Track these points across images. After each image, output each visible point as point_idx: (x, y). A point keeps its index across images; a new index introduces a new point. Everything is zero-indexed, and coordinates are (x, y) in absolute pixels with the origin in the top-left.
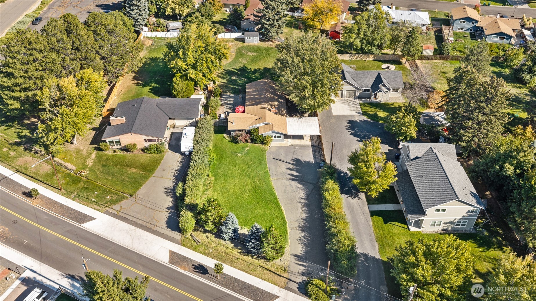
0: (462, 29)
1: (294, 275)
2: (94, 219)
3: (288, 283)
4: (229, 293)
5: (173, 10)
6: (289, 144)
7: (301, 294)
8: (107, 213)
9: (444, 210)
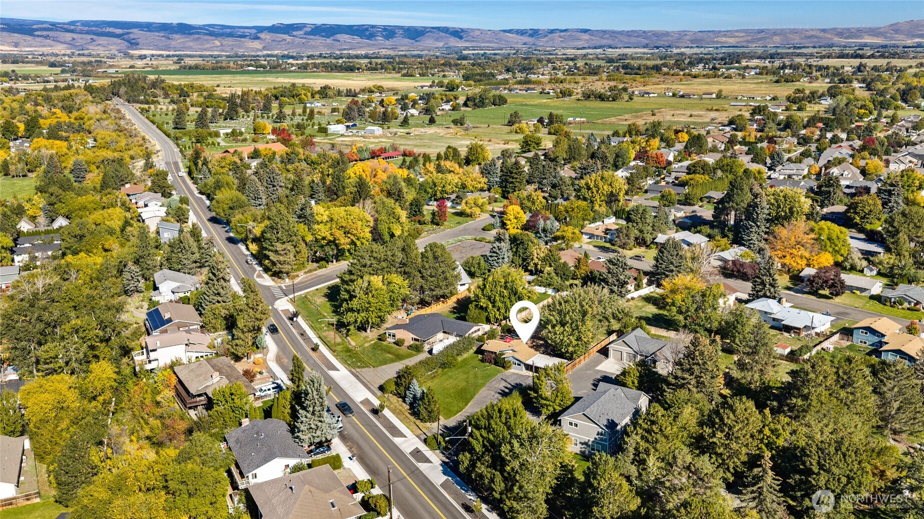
2: (338, 370)
5: (536, 265)
6: (527, 374)
8: (350, 371)
9: (576, 425)
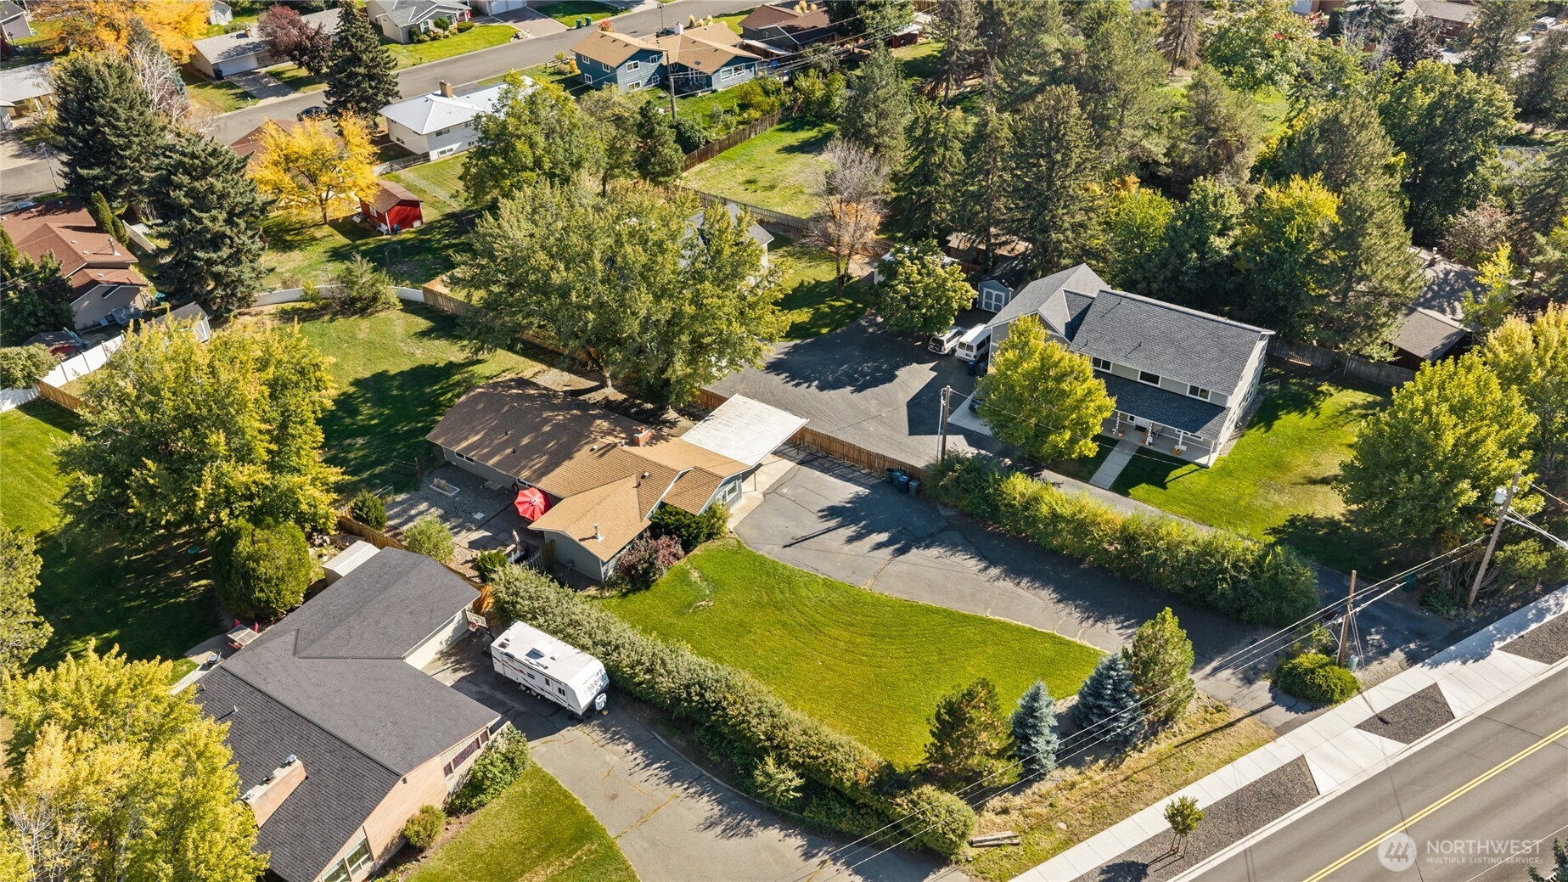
0: (638, 84)
1: (1246, 699)
3: (1264, 719)
4: (1241, 849)
7: (1309, 714)
